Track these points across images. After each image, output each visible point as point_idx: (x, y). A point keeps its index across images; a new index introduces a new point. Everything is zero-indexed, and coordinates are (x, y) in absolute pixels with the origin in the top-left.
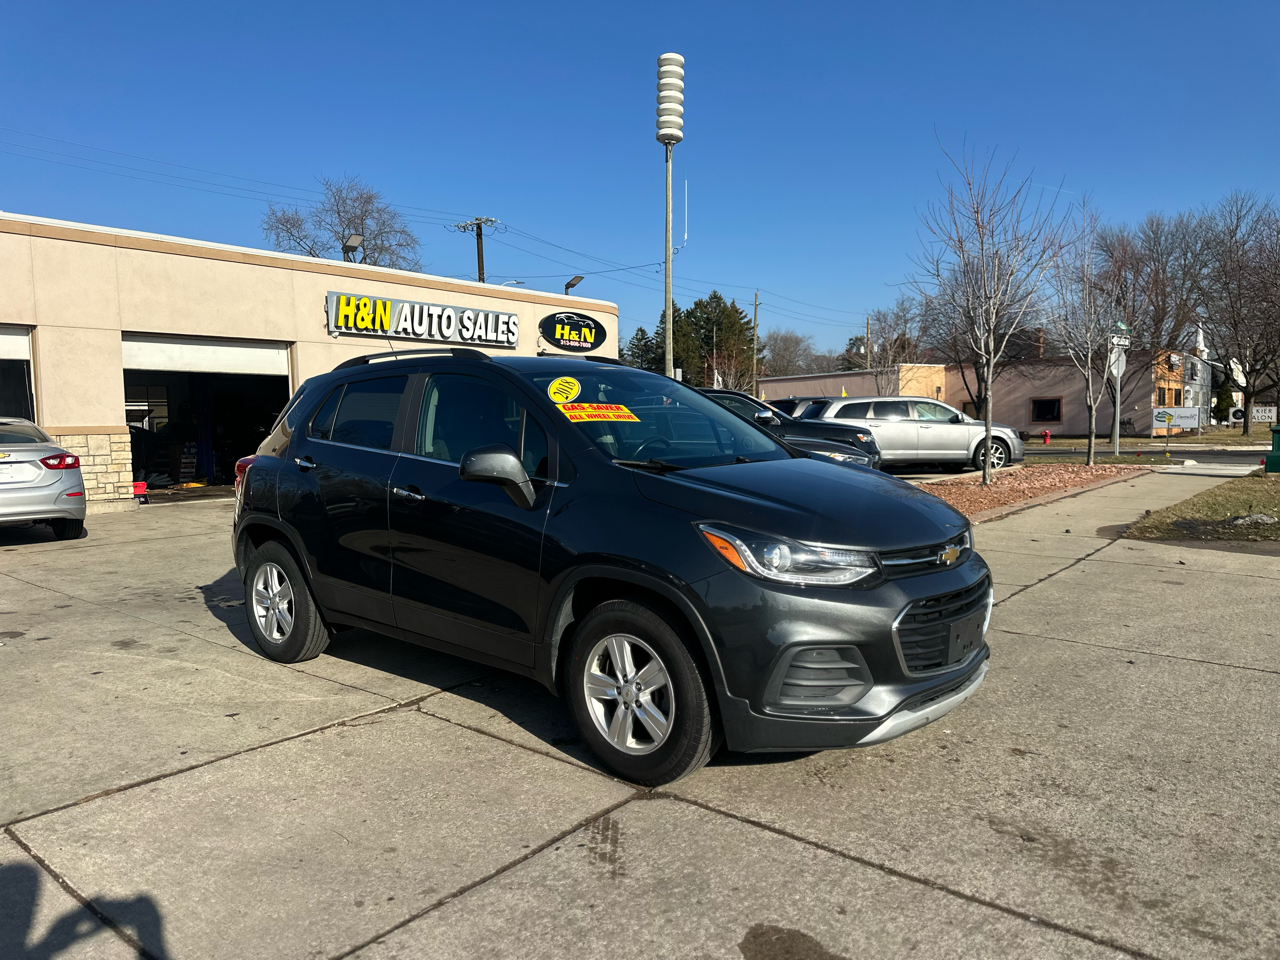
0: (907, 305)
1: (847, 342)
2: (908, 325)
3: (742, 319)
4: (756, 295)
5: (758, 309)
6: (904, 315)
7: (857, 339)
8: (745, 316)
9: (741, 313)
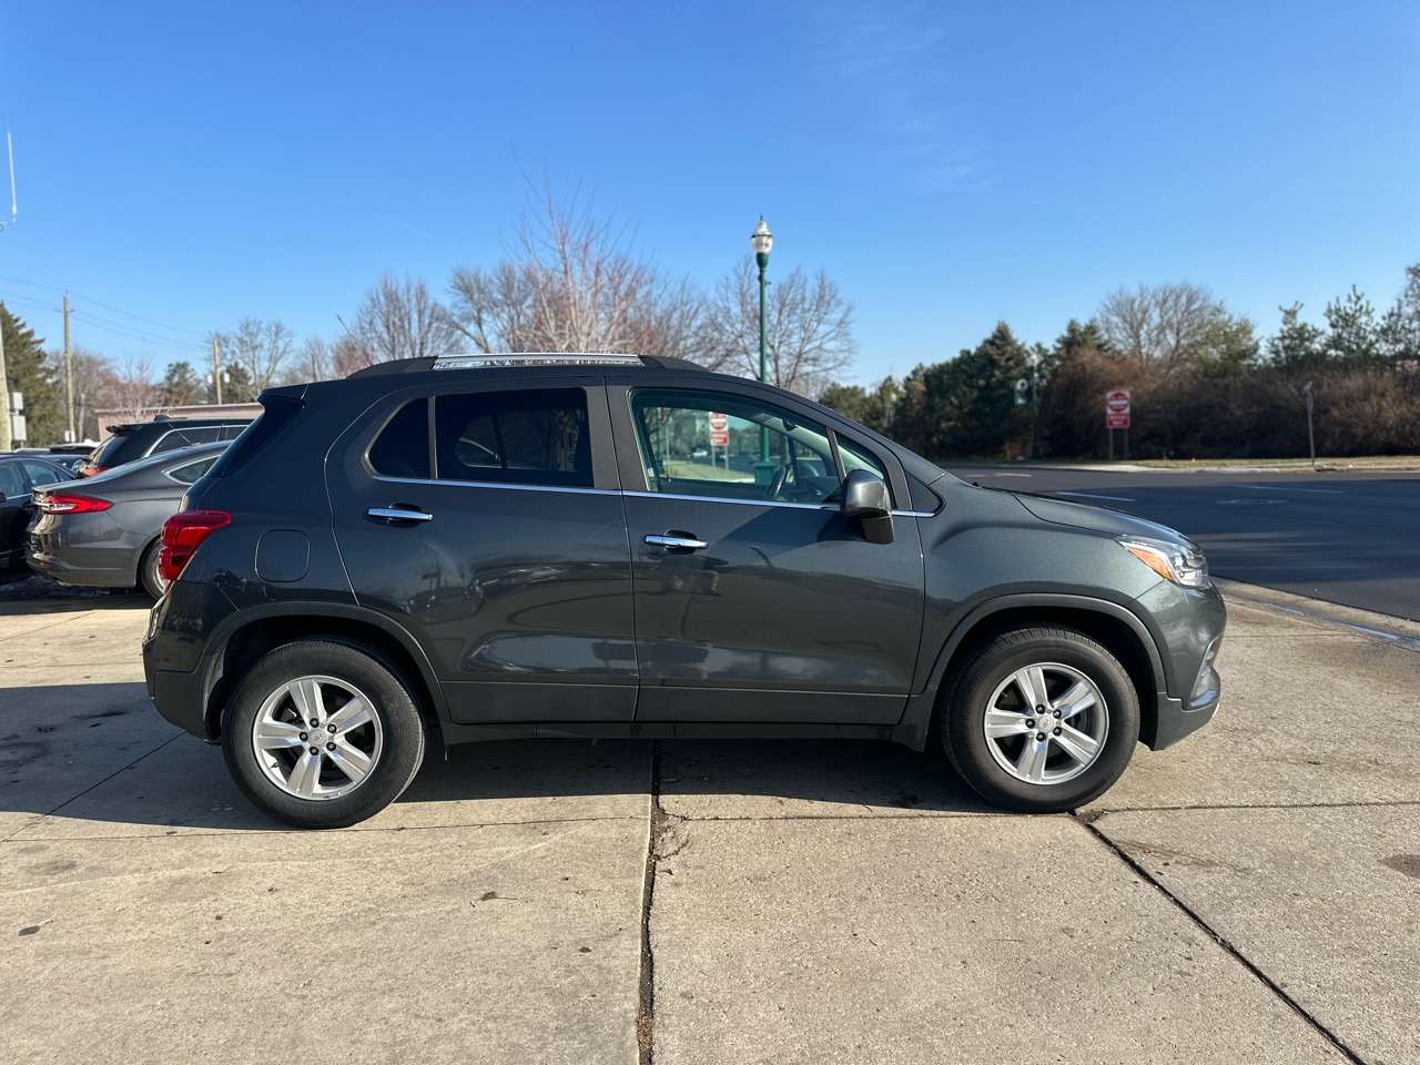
0: (253, 329)
1: (166, 368)
2: (256, 353)
3: (18, 328)
4: (65, 299)
5: (70, 319)
6: (252, 341)
7: (179, 366)
8: (23, 325)
9: (17, 320)
